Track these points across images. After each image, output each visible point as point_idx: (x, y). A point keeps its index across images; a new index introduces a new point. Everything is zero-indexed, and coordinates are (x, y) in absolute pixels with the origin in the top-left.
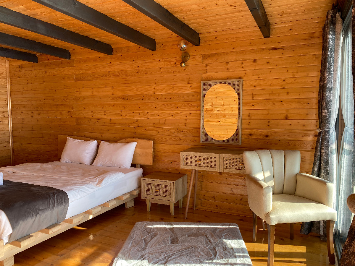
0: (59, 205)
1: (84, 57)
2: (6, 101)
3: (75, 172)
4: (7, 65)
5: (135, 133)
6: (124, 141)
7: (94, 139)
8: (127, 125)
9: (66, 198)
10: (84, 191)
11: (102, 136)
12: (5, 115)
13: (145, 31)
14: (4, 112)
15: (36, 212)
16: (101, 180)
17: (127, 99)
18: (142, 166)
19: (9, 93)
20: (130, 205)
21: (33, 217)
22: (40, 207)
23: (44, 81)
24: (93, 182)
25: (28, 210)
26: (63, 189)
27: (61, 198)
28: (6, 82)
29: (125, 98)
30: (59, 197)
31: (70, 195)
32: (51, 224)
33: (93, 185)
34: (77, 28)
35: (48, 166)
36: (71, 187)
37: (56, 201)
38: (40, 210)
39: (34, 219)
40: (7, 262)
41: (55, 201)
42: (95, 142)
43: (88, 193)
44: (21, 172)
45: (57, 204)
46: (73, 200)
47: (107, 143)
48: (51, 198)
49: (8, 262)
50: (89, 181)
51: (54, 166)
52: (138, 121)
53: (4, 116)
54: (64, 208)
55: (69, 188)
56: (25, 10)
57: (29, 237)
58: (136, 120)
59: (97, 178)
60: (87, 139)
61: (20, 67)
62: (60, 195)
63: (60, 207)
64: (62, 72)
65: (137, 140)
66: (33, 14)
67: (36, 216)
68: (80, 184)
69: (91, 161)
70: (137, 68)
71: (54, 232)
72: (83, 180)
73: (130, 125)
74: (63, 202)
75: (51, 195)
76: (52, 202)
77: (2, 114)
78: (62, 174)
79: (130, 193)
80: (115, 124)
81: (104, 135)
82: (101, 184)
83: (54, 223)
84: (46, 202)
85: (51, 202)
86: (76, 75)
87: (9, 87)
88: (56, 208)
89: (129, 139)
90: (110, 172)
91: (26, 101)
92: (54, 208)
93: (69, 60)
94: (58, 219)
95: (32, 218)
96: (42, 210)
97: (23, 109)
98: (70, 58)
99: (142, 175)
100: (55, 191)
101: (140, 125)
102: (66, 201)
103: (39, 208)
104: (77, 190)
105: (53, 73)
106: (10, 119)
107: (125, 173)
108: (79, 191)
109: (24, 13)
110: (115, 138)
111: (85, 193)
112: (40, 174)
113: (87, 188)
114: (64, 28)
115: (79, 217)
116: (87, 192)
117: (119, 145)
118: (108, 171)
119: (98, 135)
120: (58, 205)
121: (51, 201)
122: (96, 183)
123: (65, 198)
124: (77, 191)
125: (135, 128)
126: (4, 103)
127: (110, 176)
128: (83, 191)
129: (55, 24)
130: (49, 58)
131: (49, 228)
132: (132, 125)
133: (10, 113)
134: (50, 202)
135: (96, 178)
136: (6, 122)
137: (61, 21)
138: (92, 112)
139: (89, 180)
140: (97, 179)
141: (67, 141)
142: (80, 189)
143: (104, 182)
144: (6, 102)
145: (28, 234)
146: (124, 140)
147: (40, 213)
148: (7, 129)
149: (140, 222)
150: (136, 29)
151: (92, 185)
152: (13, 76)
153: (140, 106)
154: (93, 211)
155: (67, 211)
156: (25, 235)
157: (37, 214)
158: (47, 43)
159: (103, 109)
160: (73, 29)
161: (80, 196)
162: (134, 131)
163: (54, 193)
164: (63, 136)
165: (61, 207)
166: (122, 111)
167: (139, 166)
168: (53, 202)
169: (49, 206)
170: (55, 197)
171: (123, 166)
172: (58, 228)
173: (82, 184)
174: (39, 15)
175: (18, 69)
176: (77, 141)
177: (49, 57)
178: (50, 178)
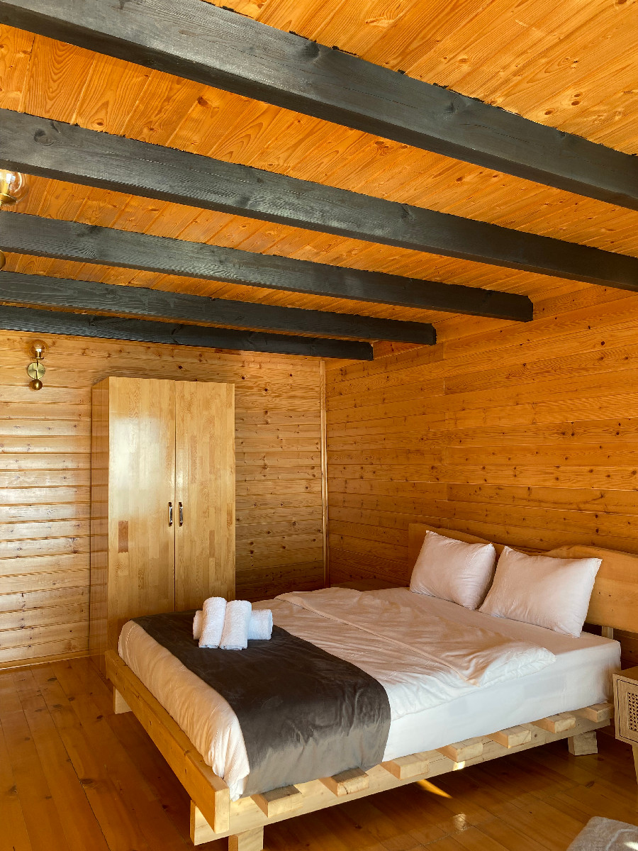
0: (364, 722)
1: (467, 335)
2: (317, 444)
3: (427, 629)
4: (322, 371)
5: (597, 531)
6: (565, 554)
7: (486, 539)
8: (574, 506)
9: (383, 706)
10: (433, 690)
11: (508, 533)
12: (315, 474)
13: (612, 242)
14: (313, 468)
15: (307, 731)
16: (482, 665)
17: (573, 435)
18: (619, 635)
19: (323, 427)
20: (584, 747)
21: (299, 744)
22: (317, 719)
23: (384, 399)
24: (461, 668)
25: (289, 722)
26: (380, 678)
27: (370, 704)
28: (318, 405)
29: (566, 432)
30: (366, 700)
31: (395, 697)
32: (346, 769)
33: (458, 677)
34: (432, 270)
35: (374, 600)
36: (400, 675)
37: (356, 711)
38: (316, 727)
39: (300, 749)
40: (246, 839)
41: (353, 710)
42: (489, 548)
43: (443, 699)
44: (316, 611)
45: (360, 719)
46: (401, 712)
47: (519, 555)
48: (345, 700)
49: (248, 840)
50: (450, 662)
51: (387, 602)
52: (607, 496)
53: (314, 476)
54: (377, 731)
55: (396, 677)
56: (317, 254)
57: (289, 793)
58: (598, 494)
59: (474, 658)
60: (472, 537)
61: (344, 372)
62: (370, 695)
63: (365, 726)
64: (418, 376)
65: (602, 552)
66: (335, 259)
67: (306, 741)
68: (425, 667)
69: (479, 598)
70: (599, 348)
71: (349, 792)
72: (436, 659)
73: (582, 506)
74: (374, 716)
75: (348, 690)
76: (347, 710)
77: (311, 471)
78: (395, 631)
79: (577, 714)
80: (542, 502)
81: (512, 529)
82: (480, 679)
83: (352, 766)
84: (333, 710)
85: (344, 711)
86: (448, 379)
87: (323, 414)
88: (355, 728)
89: (578, 549)
90: (511, 644)
91: (352, 444)
92: (351, 726)
93: (432, 347)
94: (362, 759)
95: (296, 746)
96: (321, 727)
97: (346, 461)
98: (434, 342)
99: (618, 663)
100: (360, 681)
101: (611, 508)
102: (383, 714)
103: (314, 720)
104: (414, 685)
105: (402, 380)
106: (324, 482)
107: (556, 653)
108: (418, 689)
109: (315, 260)
110: (541, 540)
111: (436, 697)
112: (350, 623)
113: (442, 685)
114: (405, 275)
115: (418, 764)
116: (440, 695)
117: (547, 562)
118: (509, 641)
119: (498, 530)
120: (362, 722)
121: (344, 707)
122: (468, 672)
123: (380, 705)
124: (415, 689)
125: (597, 516)
126: (313, 448)
127: (508, 658)
128: (431, 693)
129: (385, 271)
130: (393, 347)
131: (340, 777)
132: (588, 506)
133: (324, 467)
134: (341, 710)
135: (471, 656)
136: (317, 489)
137: (393, 262)
138: (484, 468)
139: (451, 659)
140: (472, 659)
141: (426, 540)
142: (423, 685)
143: (488, 673)
144: (318, 446)
145: (289, 782)
146: (564, 551)
147: (316, 734)
148: (319, 501)
149: (605, 820)
150: (583, 243)
151: (455, 677)
152: (331, 393)
153: (610, 453)
154: (459, 750)
155: (385, 741)
156: (281, 783)
157: (308, 738)
158: (383, 315)
159: (509, 462)
160: (424, 274)
161: (420, 703)
162: (593, 524)
163: (356, 684)
164: (418, 527)
165: (371, 728)
166: (558, 467)
167: (610, 632)
168: (350, 710)
169: (338, 720)
170: (357, 697)
171: (559, 628)
172: (360, 784)
173: (431, 670)
174: (345, 260)
175: (340, 378)
176: (448, 541)
177: (394, 344)
178: (364, 636)
